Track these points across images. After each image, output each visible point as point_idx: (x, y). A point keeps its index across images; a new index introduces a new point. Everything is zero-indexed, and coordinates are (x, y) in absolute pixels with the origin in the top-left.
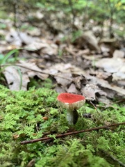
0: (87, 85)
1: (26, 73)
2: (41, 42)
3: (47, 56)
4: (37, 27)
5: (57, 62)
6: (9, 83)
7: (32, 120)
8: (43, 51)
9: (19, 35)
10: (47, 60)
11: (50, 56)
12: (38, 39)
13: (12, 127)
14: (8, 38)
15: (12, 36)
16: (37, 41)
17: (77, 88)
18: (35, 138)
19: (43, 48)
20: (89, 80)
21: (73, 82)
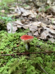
0: (44, 32)
1: (16, 26)
2: (29, 12)
3: (31, 18)
4: (29, 5)
5: (35, 21)
6: (8, 30)
7: (12, 46)
8: (30, 16)
9: (20, 9)
10: (30, 20)
11: (33, 18)
12: (28, 11)
13: (3, 48)
14: (16, 11)
15: (17, 10)
16: (27, 12)
17: (39, 33)
18: (9, 54)
19: (30, 15)
20: (46, 29)
21: (37, 30)
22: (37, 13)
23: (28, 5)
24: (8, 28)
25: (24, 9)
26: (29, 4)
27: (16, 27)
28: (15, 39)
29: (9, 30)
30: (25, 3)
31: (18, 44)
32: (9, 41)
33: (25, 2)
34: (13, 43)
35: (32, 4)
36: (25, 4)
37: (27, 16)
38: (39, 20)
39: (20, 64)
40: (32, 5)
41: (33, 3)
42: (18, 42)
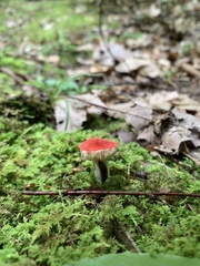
2: (141, 58)
3: (145, 81)
4: (148, 32)
6: (58, 121)
8: (142, 72)
11: (152, 79)
12: (137, 54)
13: (32, 175)
14: (96, 55)
15: (102, 52)
16: (135, 57)
17: (155, 133)
19: (142, 67)
20: (181, 120)
21: (152, 123)
22: (172, 59)
23: (143, 31)
24: (59, 115)
25: (126, 47)
26: (147, 28)
27: (84, 113)
28: (70, 149)
29: (61, 122)
30: (130, 25)
31: (76, 164)
32: (54, 155)
33: (133, 22)
34: (63, 160)
35: (156, 26)
36: (131, 30)
37: (134, 74)
38: (174, 85)
39: (64, 218)
40: (155, 32)
41: (162, 23)
42: (78, 159)
